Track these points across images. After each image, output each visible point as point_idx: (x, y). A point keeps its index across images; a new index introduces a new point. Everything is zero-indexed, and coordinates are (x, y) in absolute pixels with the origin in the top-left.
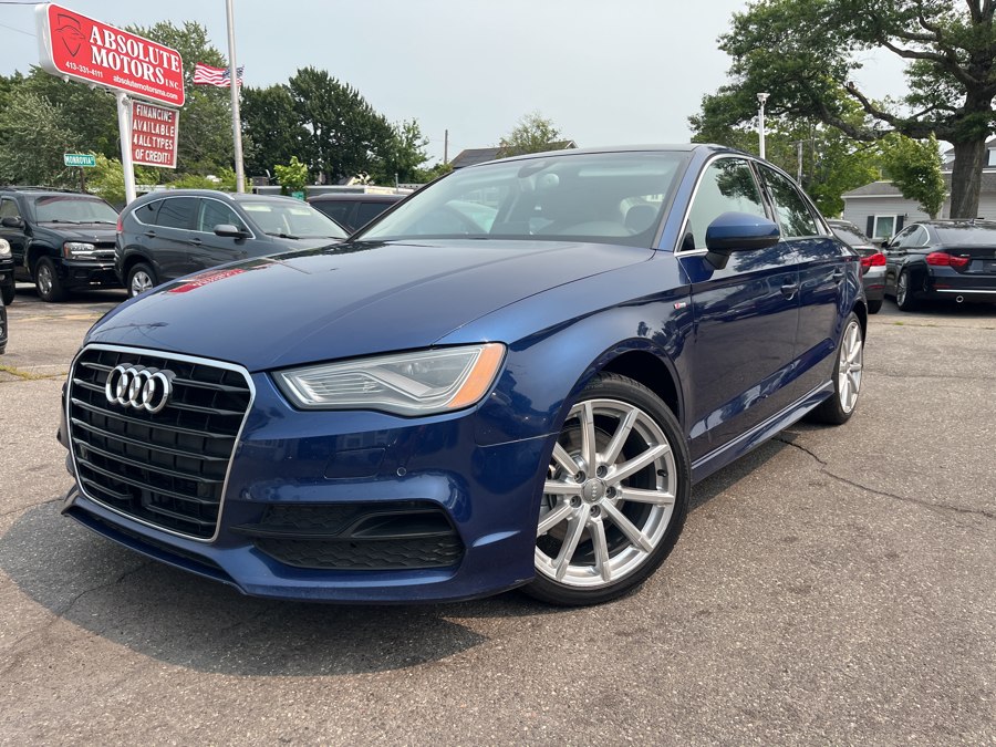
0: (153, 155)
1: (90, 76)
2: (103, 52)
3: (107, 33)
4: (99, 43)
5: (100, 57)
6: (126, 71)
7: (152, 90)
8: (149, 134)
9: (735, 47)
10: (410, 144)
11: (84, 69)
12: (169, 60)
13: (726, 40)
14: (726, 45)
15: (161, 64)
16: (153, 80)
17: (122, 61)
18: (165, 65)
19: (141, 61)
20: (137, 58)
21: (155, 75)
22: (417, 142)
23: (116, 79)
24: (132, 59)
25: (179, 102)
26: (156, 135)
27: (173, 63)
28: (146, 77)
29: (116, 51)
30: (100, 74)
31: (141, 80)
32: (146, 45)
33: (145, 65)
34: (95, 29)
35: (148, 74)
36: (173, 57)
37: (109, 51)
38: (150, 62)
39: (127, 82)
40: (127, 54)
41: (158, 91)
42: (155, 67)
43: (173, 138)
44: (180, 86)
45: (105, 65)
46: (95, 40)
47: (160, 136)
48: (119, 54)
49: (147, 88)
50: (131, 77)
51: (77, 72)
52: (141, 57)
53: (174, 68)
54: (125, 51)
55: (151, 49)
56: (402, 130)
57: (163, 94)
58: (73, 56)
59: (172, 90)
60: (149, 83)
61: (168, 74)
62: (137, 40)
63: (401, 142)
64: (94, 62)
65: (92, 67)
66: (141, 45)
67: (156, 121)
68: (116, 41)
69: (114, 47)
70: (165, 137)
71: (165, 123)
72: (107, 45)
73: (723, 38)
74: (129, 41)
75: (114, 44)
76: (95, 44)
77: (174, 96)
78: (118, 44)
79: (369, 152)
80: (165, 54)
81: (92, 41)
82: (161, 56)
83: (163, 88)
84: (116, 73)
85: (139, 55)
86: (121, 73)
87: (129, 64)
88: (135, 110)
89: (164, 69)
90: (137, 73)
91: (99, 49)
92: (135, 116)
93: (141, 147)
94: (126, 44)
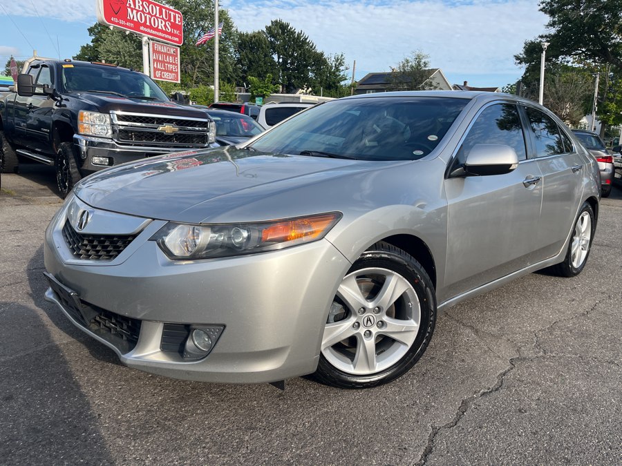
0: (166, 74)
1: (126, 26)
2: (135, 12)
4: (132, 6)
5: (132, 15)
6: (148, 24)
7: (163, 35)
8: (163, 62)
9: (549, 8)
10: (337, 69)
11: (122, 22)
12: (175, 17)
13: (544, 4)
14: (544, 8)
15: (169, 20)
16: (164, 29)
17: (146, 17)
18: (172, 20)
19: (157, 18)
20: (155, 16)
21: (165, 26)
22: (341, 68)
23: (142, 28)
24: (152, 16)
25: (179, 42)
26: (167, 62)
27: (177, 19)
28: (160, 28)
29: (142, 11)
30: (132, 25)
31: (157, 29)
32: (161, 8)
33: (160, 20)
35: (161, 26)
36: (177, 15)
37: (138, 11)
38: (163, 18)
39: (148, 30)
40: (149, 13)
41: (167, 36)
42: (165, 21)
43: (177, 65)
44: (180, 33)
45: (135, 19)
46: (130, 4)
47: (169, 63)
48: (144, 13)
49: (160, 34)
50: (151, 27)
51: (118, 24)
52: (158, 15)
53: (177, 22)
54: (148, 11)
55: (164, 10)
56: (333, 59)
57: (170, 37)
58: (116, 14)
59: (176, 36)
60: (162, 31)
61: (174, 26)
62: (155, 5)
63: (331, 67)
64: (128, 18)
65: (127, 21)
66: (158, 8)
67: (166, 54)
68: (142, 5)
69: (141, 9)
70: (172, 64)
71: (172, 55)
72: (137, 8)
74: (151, 6)
75: (141, 7)
76: (130, 7)
77: (177, 39)
78: (143, 7)
79: (310, 73)
80: (172, 13)
81: (128, 5)
82: (170, 15)
83: (170, 34)
84: (142, 25)
85: (156, 14)
86: (144, 25)
87: (150, 20)
88: (153, 47)
89: (171, 22)
90: (155, 25)
91: (132, 10)
92: (154, 51)
93: (159, 70)
94: (148, 7)
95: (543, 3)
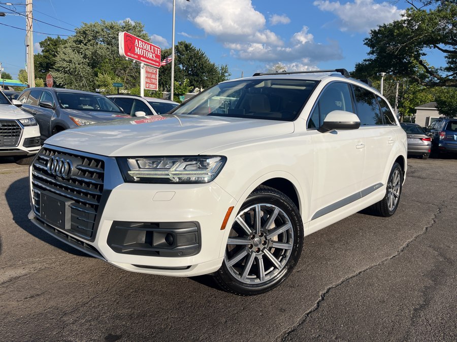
0: (151, 86)
1: (134, 58)
2: (138, 48)
3: (140, 41)
4: (137, 46)
5: (138, 51)
7: (152, 62)
8: (150, 78)
9: (371, 43)
10: (223, 75)
11: (132, 55)
14: (367, 43)
17: (143, 52)
19: (149, 52)
21: (153, 56)
23: (141, 58)
24: (146, 51)
25: (158, 66)
26: (152, 78)
27: (158, 52)
29: (142, 48)
30: (137, 57)
31: (148, 59)
34: (136, 40)
35: (151, 57)
36: (158, 50)
37: (140, 48)
38: (151, 52)
39: (144, 59)
40: (145, 49)
42: (153, 53)
43: (157, 79)
44: (160, 60)
45: (139, 53)
50: (146, 58)
51: (130, 56)
52: (149, 50)
55: (152, 47)
57: (154, 63)
58: (130, 51)
59: (157, 62)
60: (151, 60)
61: (156, 56)
62: (148, 44)
64: (135, 52)
65: (135, 54)
66: (149, 46)
67: (152, 73)
70: (154, 79)
71: (154, 74)
72: (140, 46)
73: (366, 39)
75: (142, 46)
77: (157, 64)
80: (156, 49)
81: (135, 45)
83: (155, 61)
84: (141, 56)
86: (143, 56)
87: (145, 53)
88: (146, 69)
89: (155, 54)
90: (147, 56)
92: (146, 71)
93: (148, 83)
94: (145, 46)
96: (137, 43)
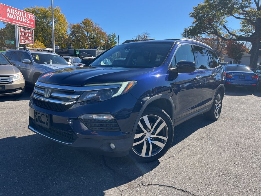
0: (27, 41)
1: (6, 21)
3: (12, 9)
4: (9, 12)
6: (17, 19)
8: (25, 36)
10: (113, 39)
11: (5, 19)
15: (28, 18)
16: (25, 22)
17: (16, 17)
19: (22, 17)
21: (26, 20)
22: (115, 39)
23: (14, 21)
24: (19, 16)
25: (33, 27)
26: (27, 36)
29: (15, 14)
30: (9, 20)
31: (22, 22)
34: (8, 8)
35: (24, 20)
36: (32, 16)
37: (12, 14)
39: (18, 22)
40: (18, 15)
41: (27, 25)
42: (26, 18)
43: (32, 37)
44: (34, 23)
45: (11, 18)
46: (8, 11)
48: (15, 15)
49: (24, 24)
51: (2, 20)
53: (32, 19)
55: (25, 14)
57: (29, 25)
58: (1, 16)
59: (32, 25)
61: (30, 20)
62: (21, 11)
63: (111, 38)
64: (8, 17)
65: (7, 18)
66: (22, 13)
67: (27, 33)
69: (14, 13)
70: (30, 37)
71: (30, 33)
72: (12, 13)
80: (29, 15)
81: (7, 11)
82: (28, 16)
83: (28, 24)
84: (14, 20)
85: (22, 15)
86: (16, 20)
87: (18, 18)
88: (20, 30)
89: (29, 19)
90: (21, 20)
91: (9, 14)
92: (21, 31)
93: (23, 39)
94: (18, 12)
95: (191, 13)
96: (9, 10)
